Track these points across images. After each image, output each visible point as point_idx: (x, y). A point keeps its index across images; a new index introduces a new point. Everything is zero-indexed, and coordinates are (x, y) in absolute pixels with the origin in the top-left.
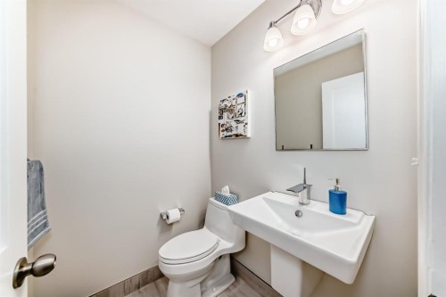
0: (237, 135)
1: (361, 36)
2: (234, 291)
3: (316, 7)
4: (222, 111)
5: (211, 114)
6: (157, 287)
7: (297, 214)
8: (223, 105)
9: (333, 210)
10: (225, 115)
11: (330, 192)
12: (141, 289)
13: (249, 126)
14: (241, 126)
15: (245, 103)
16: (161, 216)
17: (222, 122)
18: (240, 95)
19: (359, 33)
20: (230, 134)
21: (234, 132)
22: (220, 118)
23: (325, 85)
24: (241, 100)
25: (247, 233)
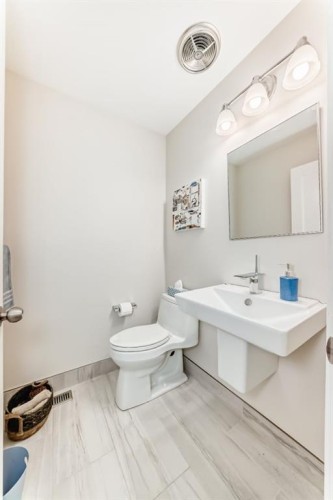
0: (191, 227)
1: (315, 111)
2: (186, 389)
3: (269, 85)
4: (176, 202)
5: (165, 206)
6: (109, 379)
7: (248, 302)
8: (177, 196)
9: (283, 297)
10: (179, 206)
11: (281, 279)
12: (94, 379)
13: (203, 216)
14: (194, 216)
15: (198, 192)
16: (114, 309)
17: (176, 213)
18: (194, 184)
19: (313, 108)
20: (184, 225)
21: (188, 224)
22: (174, 209)
23: (293, 171)
24: (195, 189)
25: (199, 322)
